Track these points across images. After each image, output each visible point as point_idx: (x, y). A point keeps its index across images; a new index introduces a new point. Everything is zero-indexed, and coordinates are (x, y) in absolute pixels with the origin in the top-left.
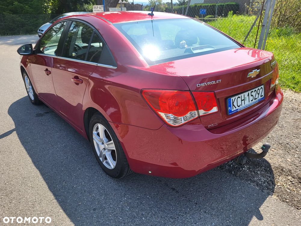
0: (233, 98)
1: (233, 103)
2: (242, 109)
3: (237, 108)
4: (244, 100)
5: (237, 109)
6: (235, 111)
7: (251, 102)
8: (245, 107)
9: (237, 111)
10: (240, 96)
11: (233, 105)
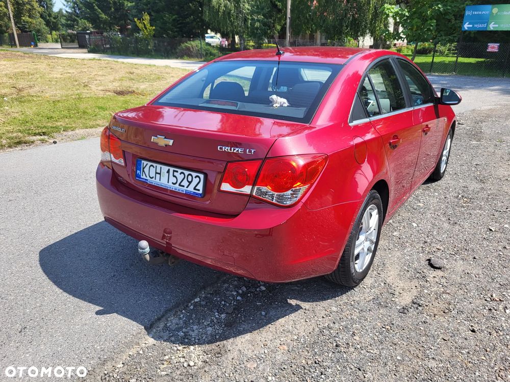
0: (145, 163)
1: (143, 168)
2: (153, 184)
3: (148, 178)
4: (160, 174)
5: (147, 180)
6: (144, 180)
7: (170, 184)
8: (159, 185)
9: (146, 181)
10: (155, 165)
11: (143, 171)
